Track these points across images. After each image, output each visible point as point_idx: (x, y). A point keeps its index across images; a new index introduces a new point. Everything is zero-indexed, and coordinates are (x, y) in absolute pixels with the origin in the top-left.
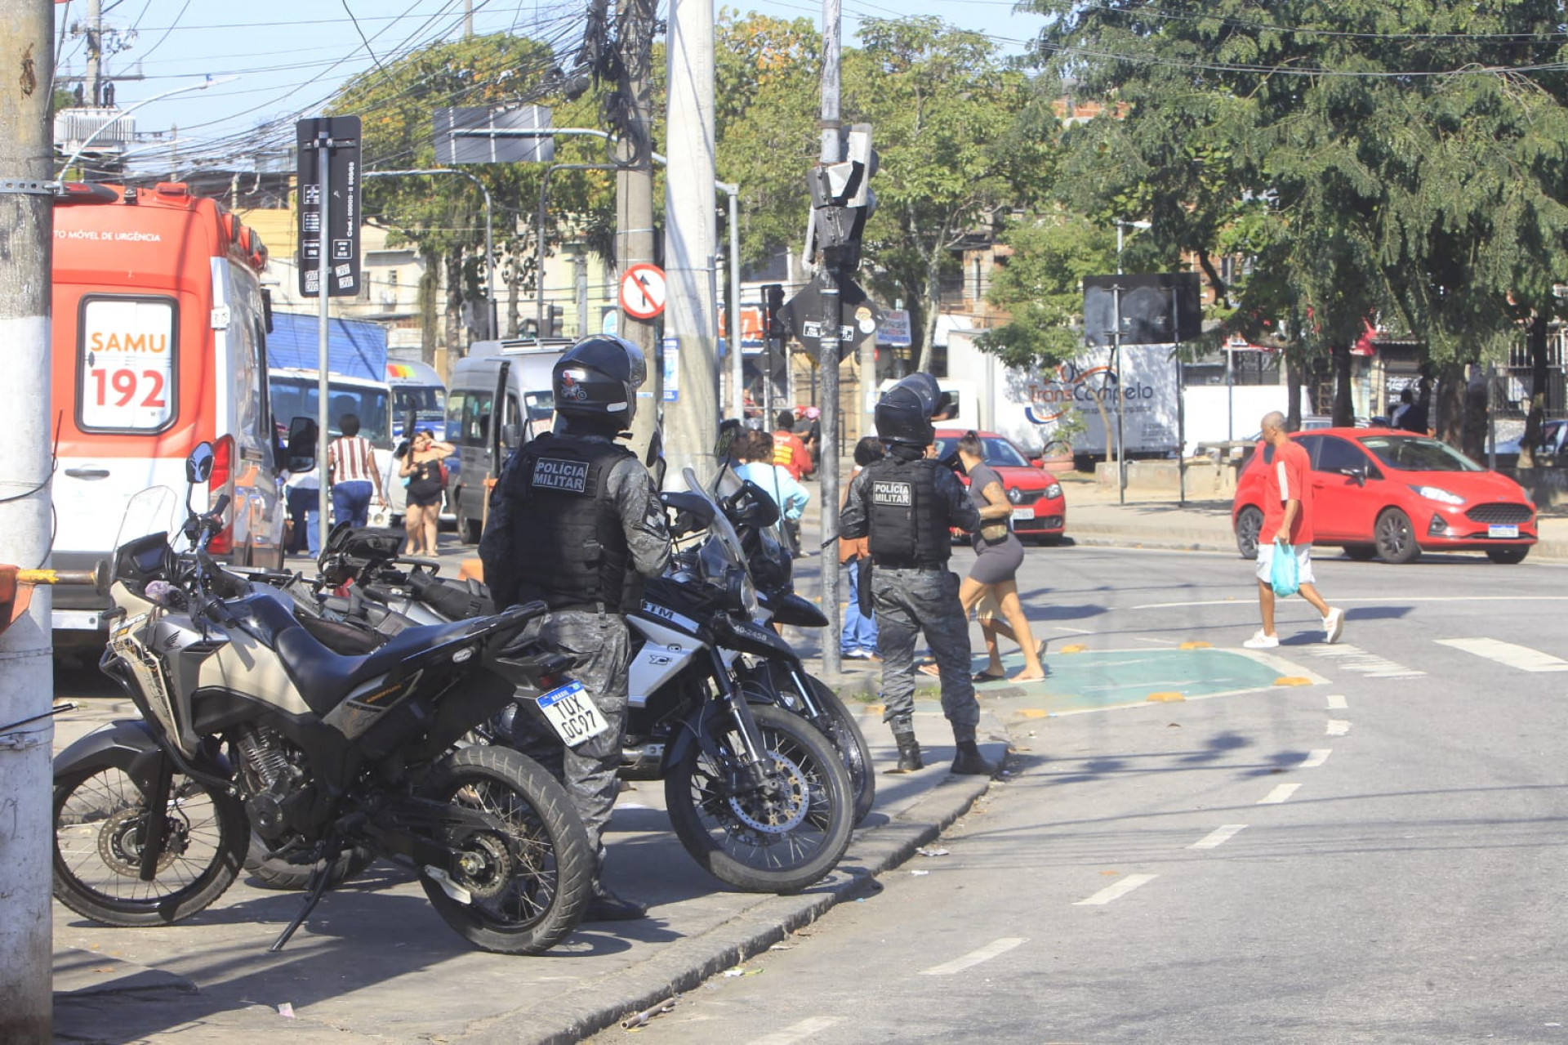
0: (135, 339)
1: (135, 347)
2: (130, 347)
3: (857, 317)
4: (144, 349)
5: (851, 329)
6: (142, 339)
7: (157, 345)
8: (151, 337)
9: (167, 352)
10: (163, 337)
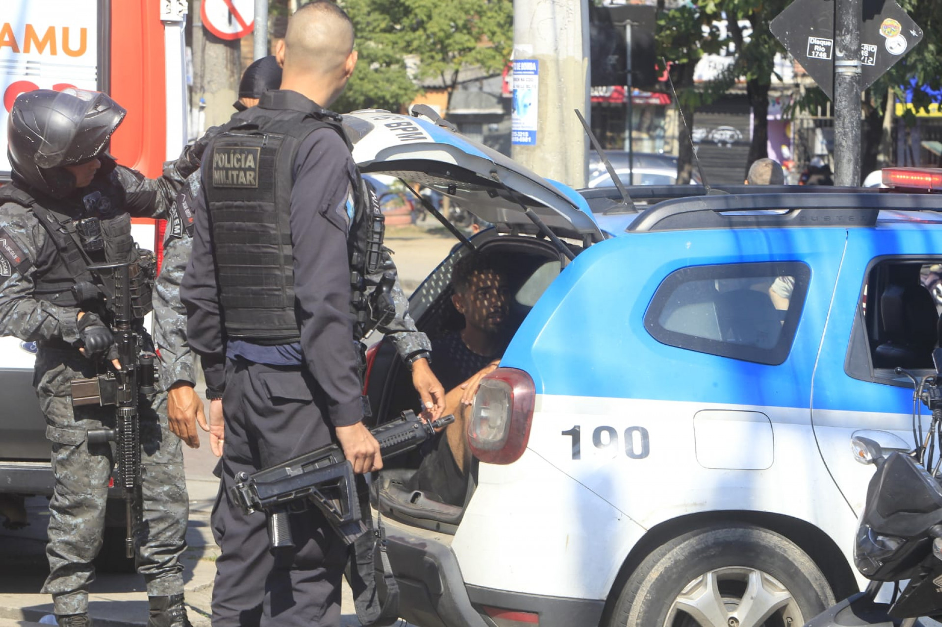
0: (41, 35)
1: (40, 47)
2: (33, 46)
3: (881, 32)
4: (54, 52)
5: (874, 48)
6: (51, 32)
7: (74, 45)
8: (66, 31)
9: (91, 56)
10: (84, 32)
